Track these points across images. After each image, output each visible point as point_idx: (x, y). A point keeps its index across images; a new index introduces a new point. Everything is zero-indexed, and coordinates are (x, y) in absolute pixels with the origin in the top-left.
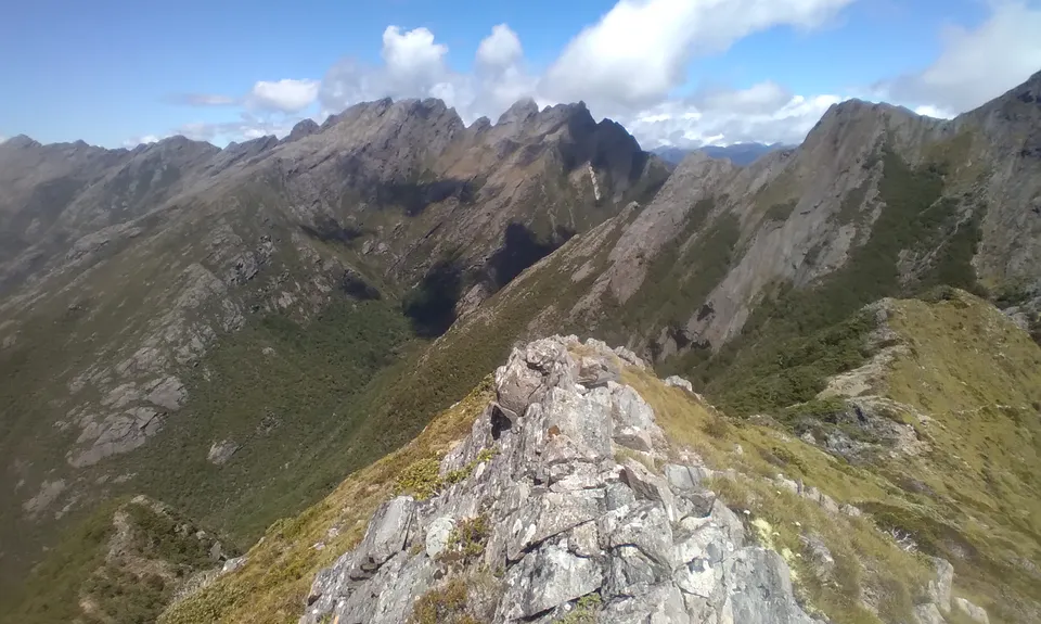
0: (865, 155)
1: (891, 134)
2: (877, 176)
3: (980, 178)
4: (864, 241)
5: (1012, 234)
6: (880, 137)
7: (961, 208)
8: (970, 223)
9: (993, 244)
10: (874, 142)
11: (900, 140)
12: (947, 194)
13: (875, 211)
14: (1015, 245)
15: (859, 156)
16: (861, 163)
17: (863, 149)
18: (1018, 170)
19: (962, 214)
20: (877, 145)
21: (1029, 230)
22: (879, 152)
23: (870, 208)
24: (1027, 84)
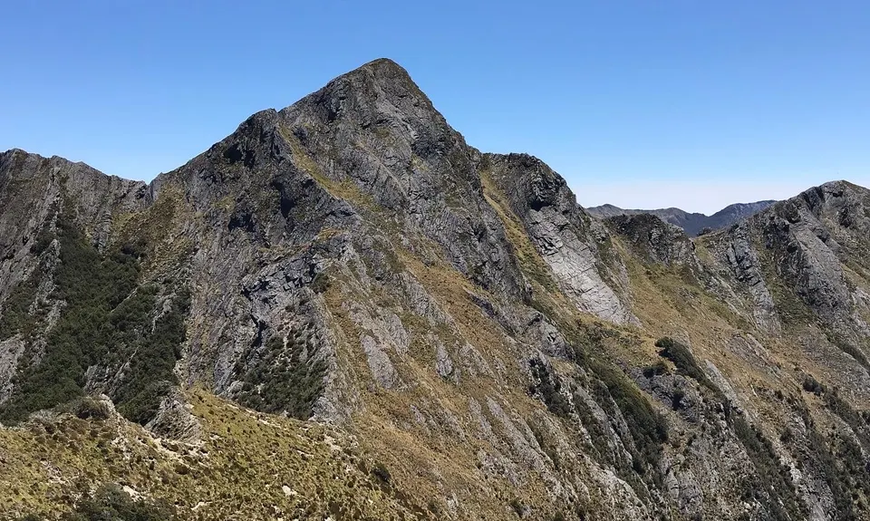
0: (35, 231)
1: (69, 203)
2: (54, 263)
3: (183, 259)
4: (37, 361)
5: (220, 323)
6: (54, 206)
7: (160, 298)
8: (169, 318)
9: (198, 341)
10: (45, 213)
11: (82, 210)
12: (144, 283)
13: (51, 314)
14: (223, 338)
15: (27, 233)
16: (29, 244)
17: (32, 223)
18: (226, 244)
19: (160, 309)
20: (49, 218)
21: (238, 317)
22: (53, 228)
23: (44, 310)
24: (235, 135)
